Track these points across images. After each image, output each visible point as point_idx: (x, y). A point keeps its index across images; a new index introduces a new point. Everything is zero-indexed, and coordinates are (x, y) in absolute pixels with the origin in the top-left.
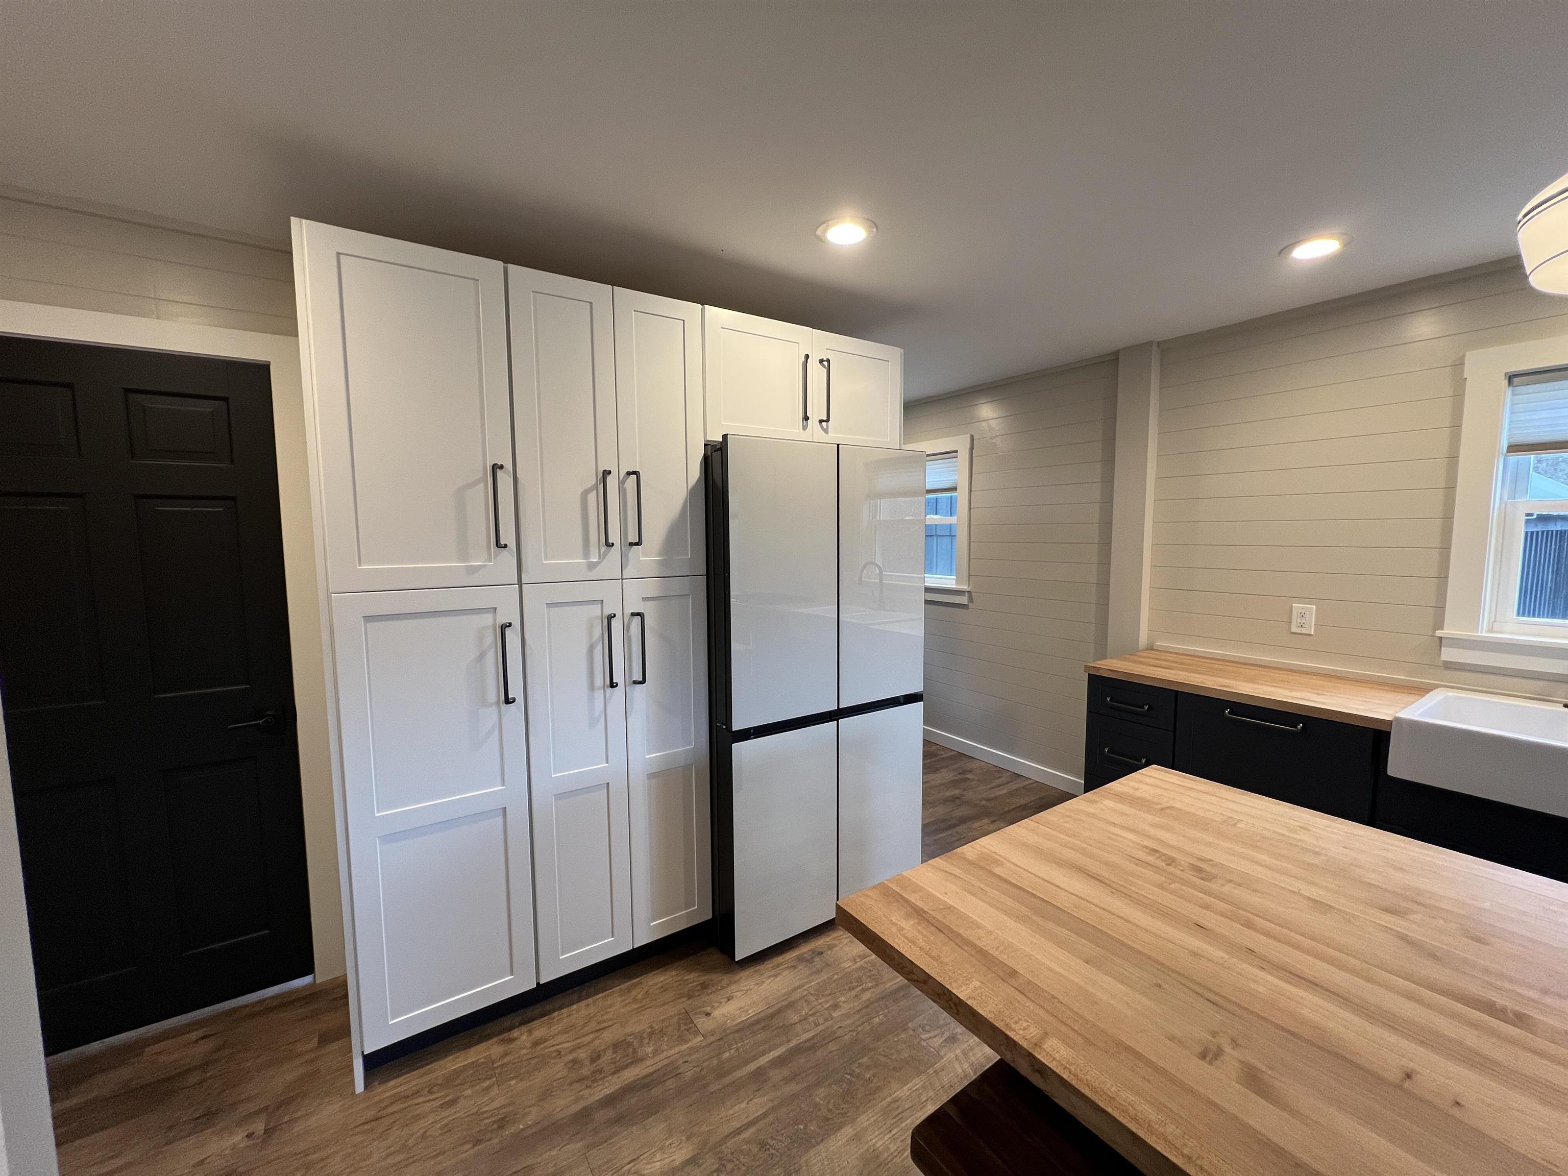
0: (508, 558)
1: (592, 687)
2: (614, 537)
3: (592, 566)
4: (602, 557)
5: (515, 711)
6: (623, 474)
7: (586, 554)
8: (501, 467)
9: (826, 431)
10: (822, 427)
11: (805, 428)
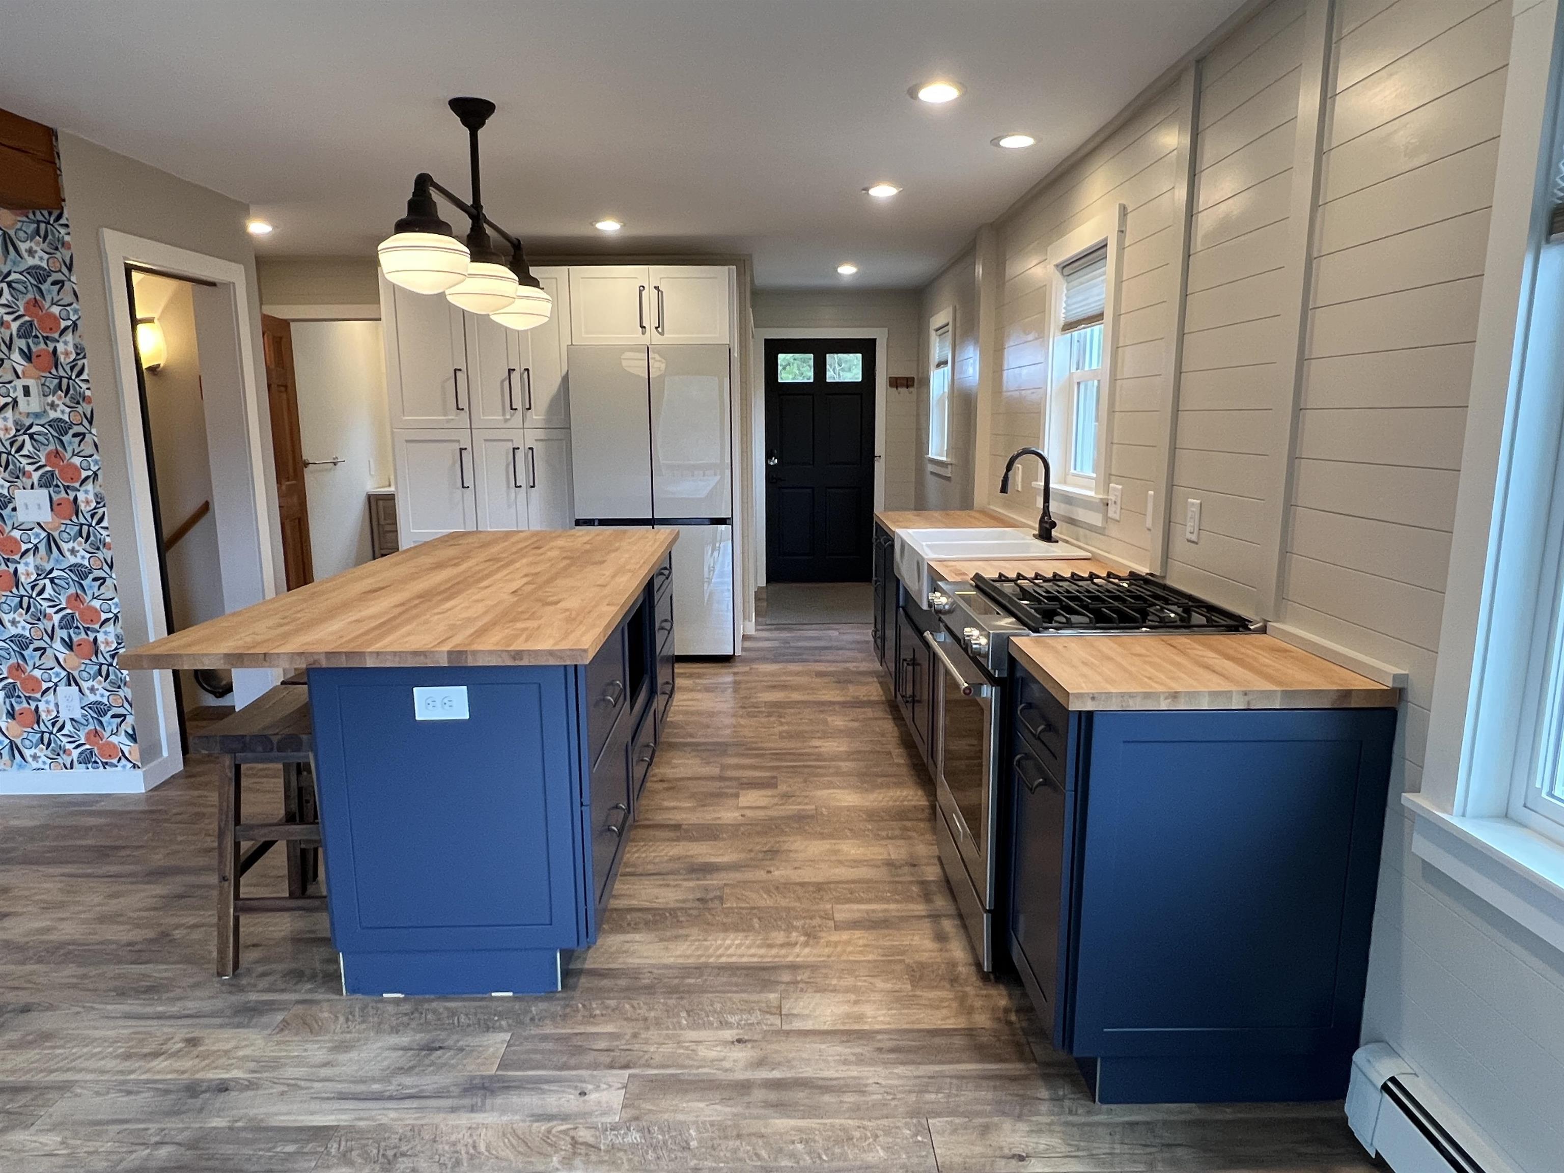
0: (465, 415)
1: (508, 486)
2: (517, 404)
3: (506, 421)
4: (512, 416)
5: (469, 493)
6: (522, 369)
7: (504, 414)
8: (460, 370)
9: (662, 334)
10: (658, 332)
11: (643, 333)
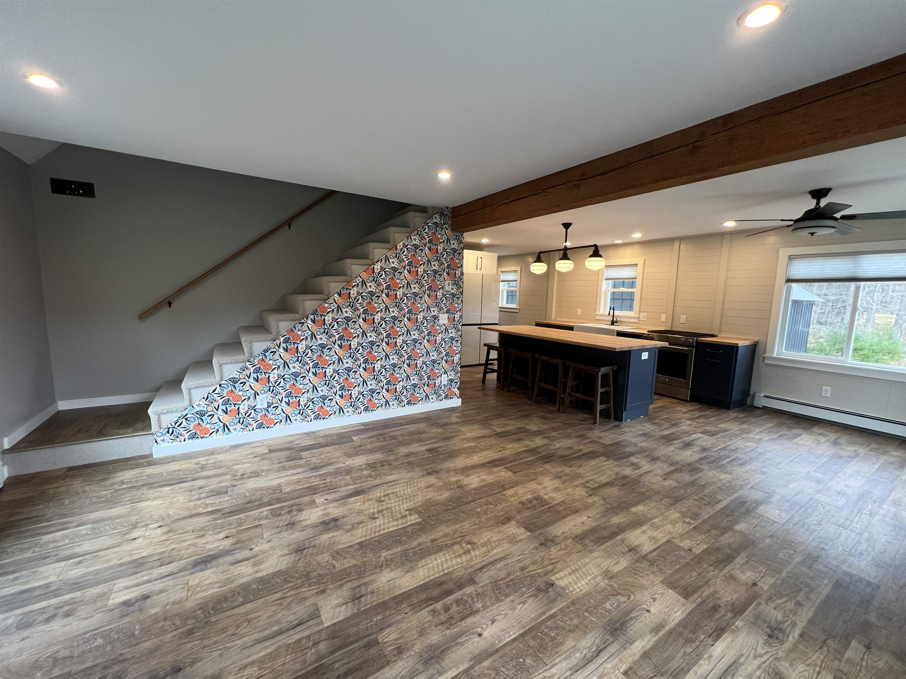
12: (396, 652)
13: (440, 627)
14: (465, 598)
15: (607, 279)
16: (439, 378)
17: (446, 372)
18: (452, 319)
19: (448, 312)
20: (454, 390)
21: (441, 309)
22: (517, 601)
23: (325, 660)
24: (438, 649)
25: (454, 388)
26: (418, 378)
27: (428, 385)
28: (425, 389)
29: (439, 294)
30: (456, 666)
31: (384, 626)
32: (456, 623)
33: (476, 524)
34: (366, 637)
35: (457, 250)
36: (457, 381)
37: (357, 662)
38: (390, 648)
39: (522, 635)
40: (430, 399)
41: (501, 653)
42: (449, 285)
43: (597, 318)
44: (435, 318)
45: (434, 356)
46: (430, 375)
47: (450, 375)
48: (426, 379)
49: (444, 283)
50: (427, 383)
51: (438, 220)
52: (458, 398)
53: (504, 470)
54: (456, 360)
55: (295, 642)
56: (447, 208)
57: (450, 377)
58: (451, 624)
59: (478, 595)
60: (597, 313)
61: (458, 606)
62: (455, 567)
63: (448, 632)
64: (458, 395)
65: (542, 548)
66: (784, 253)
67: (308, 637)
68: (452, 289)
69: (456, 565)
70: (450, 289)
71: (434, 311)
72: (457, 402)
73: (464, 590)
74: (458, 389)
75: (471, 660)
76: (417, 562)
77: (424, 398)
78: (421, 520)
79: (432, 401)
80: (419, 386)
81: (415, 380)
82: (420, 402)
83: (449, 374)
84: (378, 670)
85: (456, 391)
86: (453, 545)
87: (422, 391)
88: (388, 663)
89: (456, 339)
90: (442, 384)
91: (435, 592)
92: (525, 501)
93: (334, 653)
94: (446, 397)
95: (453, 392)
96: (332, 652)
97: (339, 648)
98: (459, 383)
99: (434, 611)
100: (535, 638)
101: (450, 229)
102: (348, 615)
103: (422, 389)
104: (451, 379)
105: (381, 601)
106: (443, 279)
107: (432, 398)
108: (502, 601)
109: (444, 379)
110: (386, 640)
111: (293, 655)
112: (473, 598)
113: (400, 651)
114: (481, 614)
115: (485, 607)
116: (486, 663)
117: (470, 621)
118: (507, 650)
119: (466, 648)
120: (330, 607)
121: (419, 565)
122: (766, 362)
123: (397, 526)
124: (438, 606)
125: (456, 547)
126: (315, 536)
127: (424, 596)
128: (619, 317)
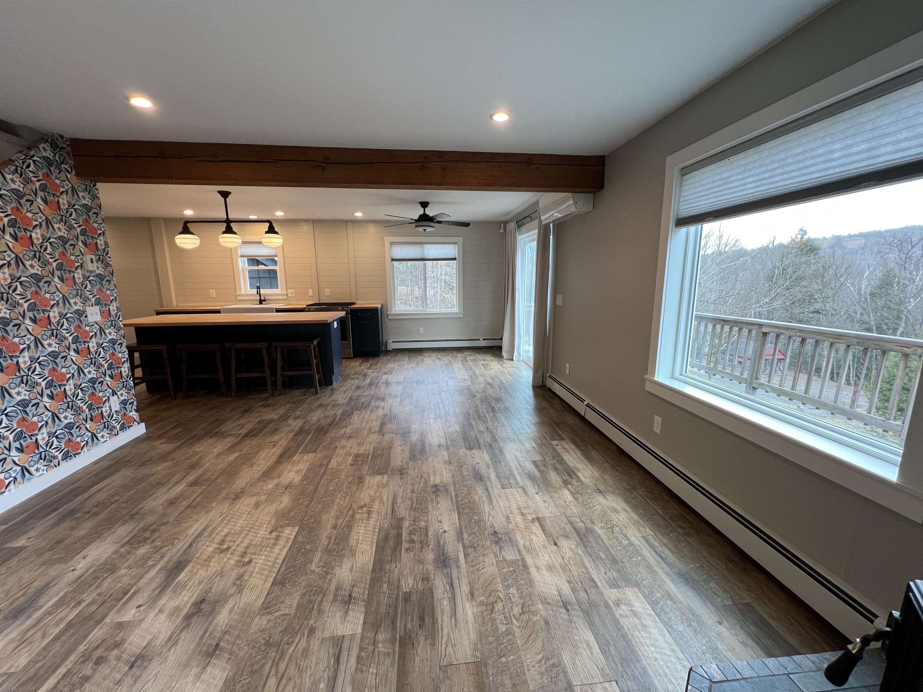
12: (425, 582)
13: (424, 550)
14: (411, 528)
15: (242, 256)
16: (107, 404)
17: (114, 393)
18: (106, 313)
19: (98, 303)
20: (131, 414)
21: (86, 300)
22: (435, 504)
23: (398, 635)
24: (440, 556)
25: (131, 412)
26: (72, 412)
27: (92, 420)
28: (88, 426)
29: (78, 275)
30: (458, 551)
31: (397, 584)
32: (427, 540)
33: (345, 497)
34: (397, 599)
35: (92, 208)
36: (132, 400)
37: (416, 610)
38: (420, 585)
39: (459, 513)
40: (100, 438)
41: (463, 527)
42: (92, 262)
43: (239, 298)
44: (80, 314)
45: (91, 373)
46: (91, 404)
47: (122, 395)
48: (87, 410)
49: (82, 259)
50: (89, 416)
51: (48, 154)
52: (138, 423)
53: (302, 455)
54: (125, 372)
55: (358, 663)
56: (62, 137)
57: (122, 398)
58: (427, 543)
59: (414, 521)
60: (238, 293)
61: (415, 534)
62: (378, 524)
63: (431, 547)
64: (138, 419)
65: (405, 476)
66: (388, 240)
67: (361, 649)
68: (98, 268)
69: (377, 522)
70: (95, 268)
71: (77, 304)
72: (139, 430)
73: (404, 526)
74: (137, 411)
75: (459, 542)
76: (348, 546)
77: (90, 441)
78: (297, 528)
79: (103, 440)
80: (77, 424)
81: (68, 417)
82: (85, 449)
83: (119, 393)
84: (433, 597)
85: (134, 414)
86: (353, 516)
87: (83, 431)
88: (431, 589)
89: (119, 342)
90: (113, 411)
91: (391, 543)
92: (352, 462)
93: (396, 627)
94: (123, 428)
95: (131, 417)
96: (394, 628)
97: (394, 622)
98: (135, 403)
99: (407, 550)
100: (464, 508)
101: (74, 172)
102: (363, 610)
103: (83, 427)
104: (125, 400)
105: (368, 582)
106: (78, 253)
107: (103, 437)
108: (429, 511)
109: (115, 403)
110: (411, 586)
111: (372, 665)
112: (415, 525)
113: (426, 579)
114: (430, 525)
115: (427, 521)
116: (465, 536)
117: (430, 533)
118: (463, 523)
119: (449, 542)
120: (338, 625)
121: (354, 544)
122: (389, 318)
123: (284, 547)
124: (405, 545)
125: (357, 516)
126: (207, 630)
127: (389, 551)
128: (266, 295)
